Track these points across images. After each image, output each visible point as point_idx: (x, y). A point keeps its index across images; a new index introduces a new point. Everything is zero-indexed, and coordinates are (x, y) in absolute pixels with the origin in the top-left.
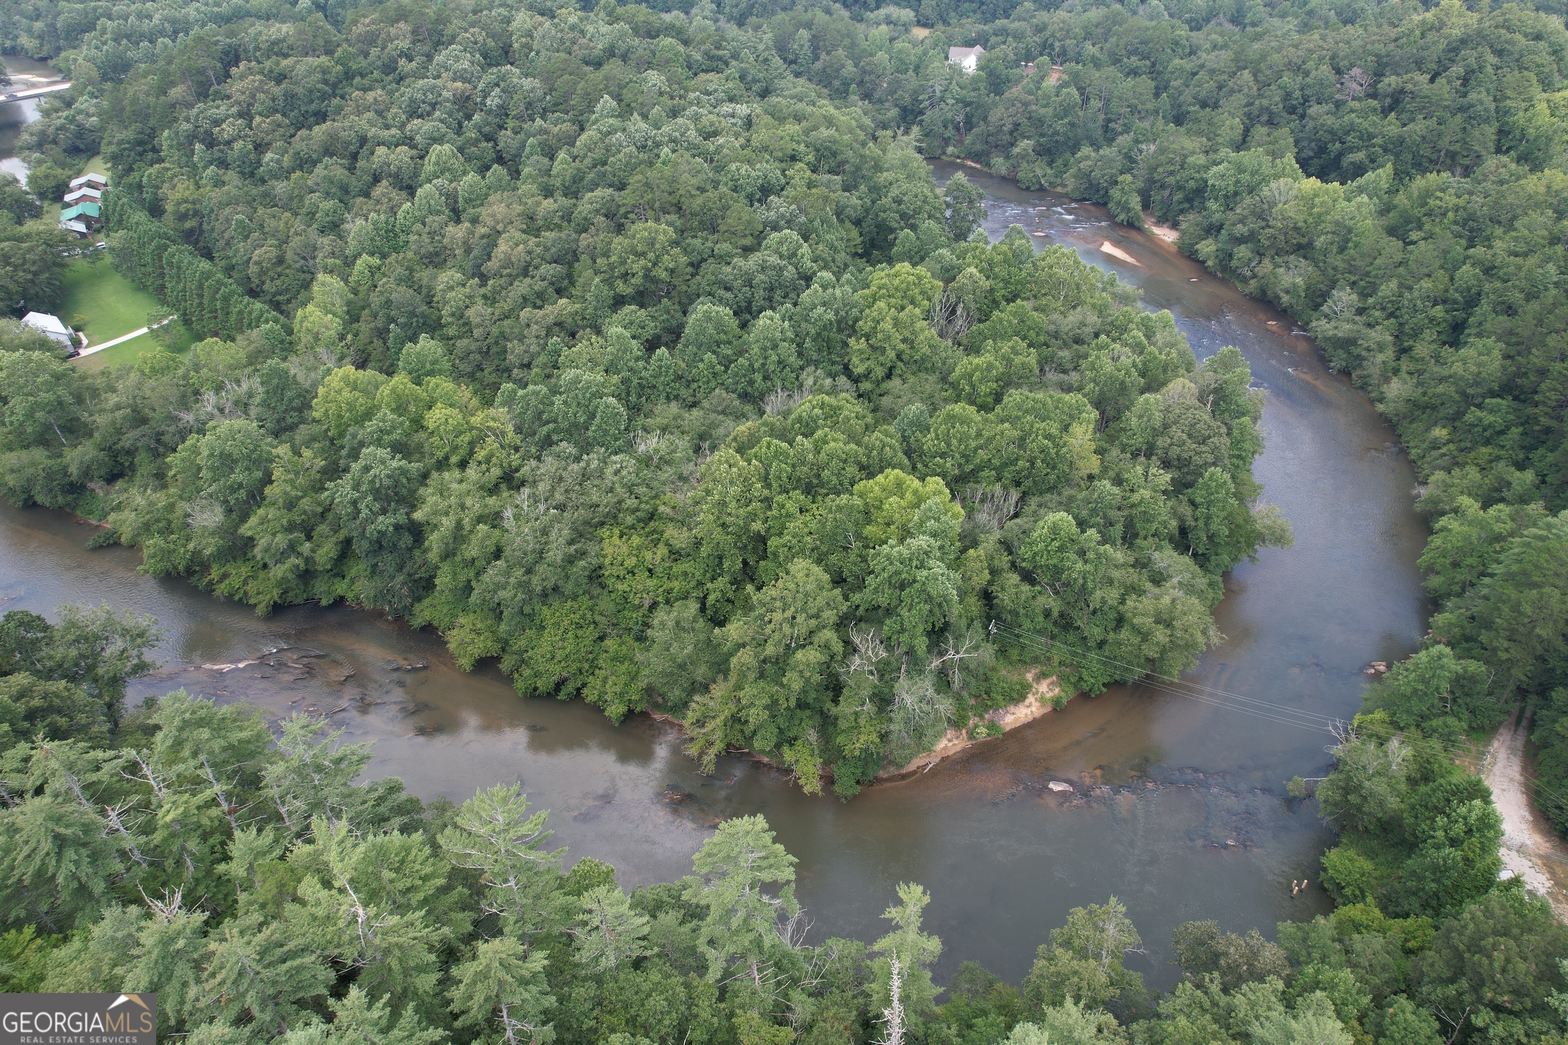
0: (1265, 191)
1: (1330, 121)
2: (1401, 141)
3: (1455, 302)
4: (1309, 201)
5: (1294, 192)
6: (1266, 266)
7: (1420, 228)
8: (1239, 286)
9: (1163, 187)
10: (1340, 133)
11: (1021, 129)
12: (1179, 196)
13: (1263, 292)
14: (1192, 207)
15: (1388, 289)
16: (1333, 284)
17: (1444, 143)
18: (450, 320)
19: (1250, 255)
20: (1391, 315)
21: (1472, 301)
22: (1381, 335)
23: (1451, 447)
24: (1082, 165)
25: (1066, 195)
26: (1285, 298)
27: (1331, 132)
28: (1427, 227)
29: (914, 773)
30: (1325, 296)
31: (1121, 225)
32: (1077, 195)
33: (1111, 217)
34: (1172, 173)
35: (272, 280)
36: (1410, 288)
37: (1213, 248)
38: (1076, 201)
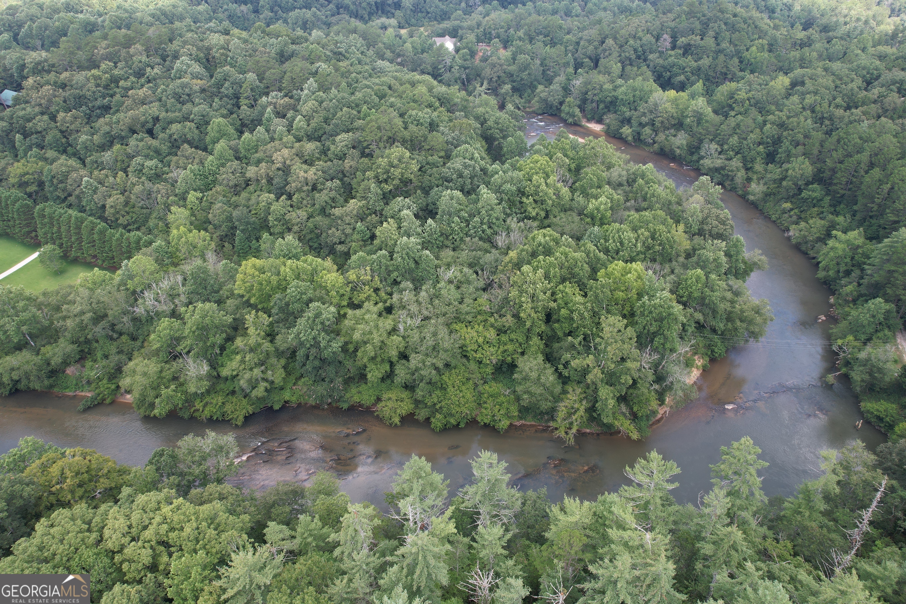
0: (651, 99)
1: (661, 61)
2: (699, 69)
3: (768, 143)
4: (674, 101)
5: (665, 98)
6: (661, 137)
7: (733, 109)
8: (647, 148)
9: (592, 101)
10: (668, 67)
11: (501, 79)
12: (602, 106)
13: (662, 149)
14: (609, 111)
15: (734, 140)
16: (701, 141)
17: (719, 69)
18: (275, 223)
19: (651, 132)
20: (737, 153)
21: (777, 141)
22: (736, 163)
23: (796, 211)
24: (541, 95)
25: (534, 112)
26: (678, 151)
27: (663, 67)
28: (736, 109)
29: (662, 418)
30: (698, 148)
31: (571, 124)
32: (540, 112)
33: (565, 121)
34: (595, 95)
35: (123, 216)
36: (745, 139)
37: (630, 131)
38: (540, 115)
